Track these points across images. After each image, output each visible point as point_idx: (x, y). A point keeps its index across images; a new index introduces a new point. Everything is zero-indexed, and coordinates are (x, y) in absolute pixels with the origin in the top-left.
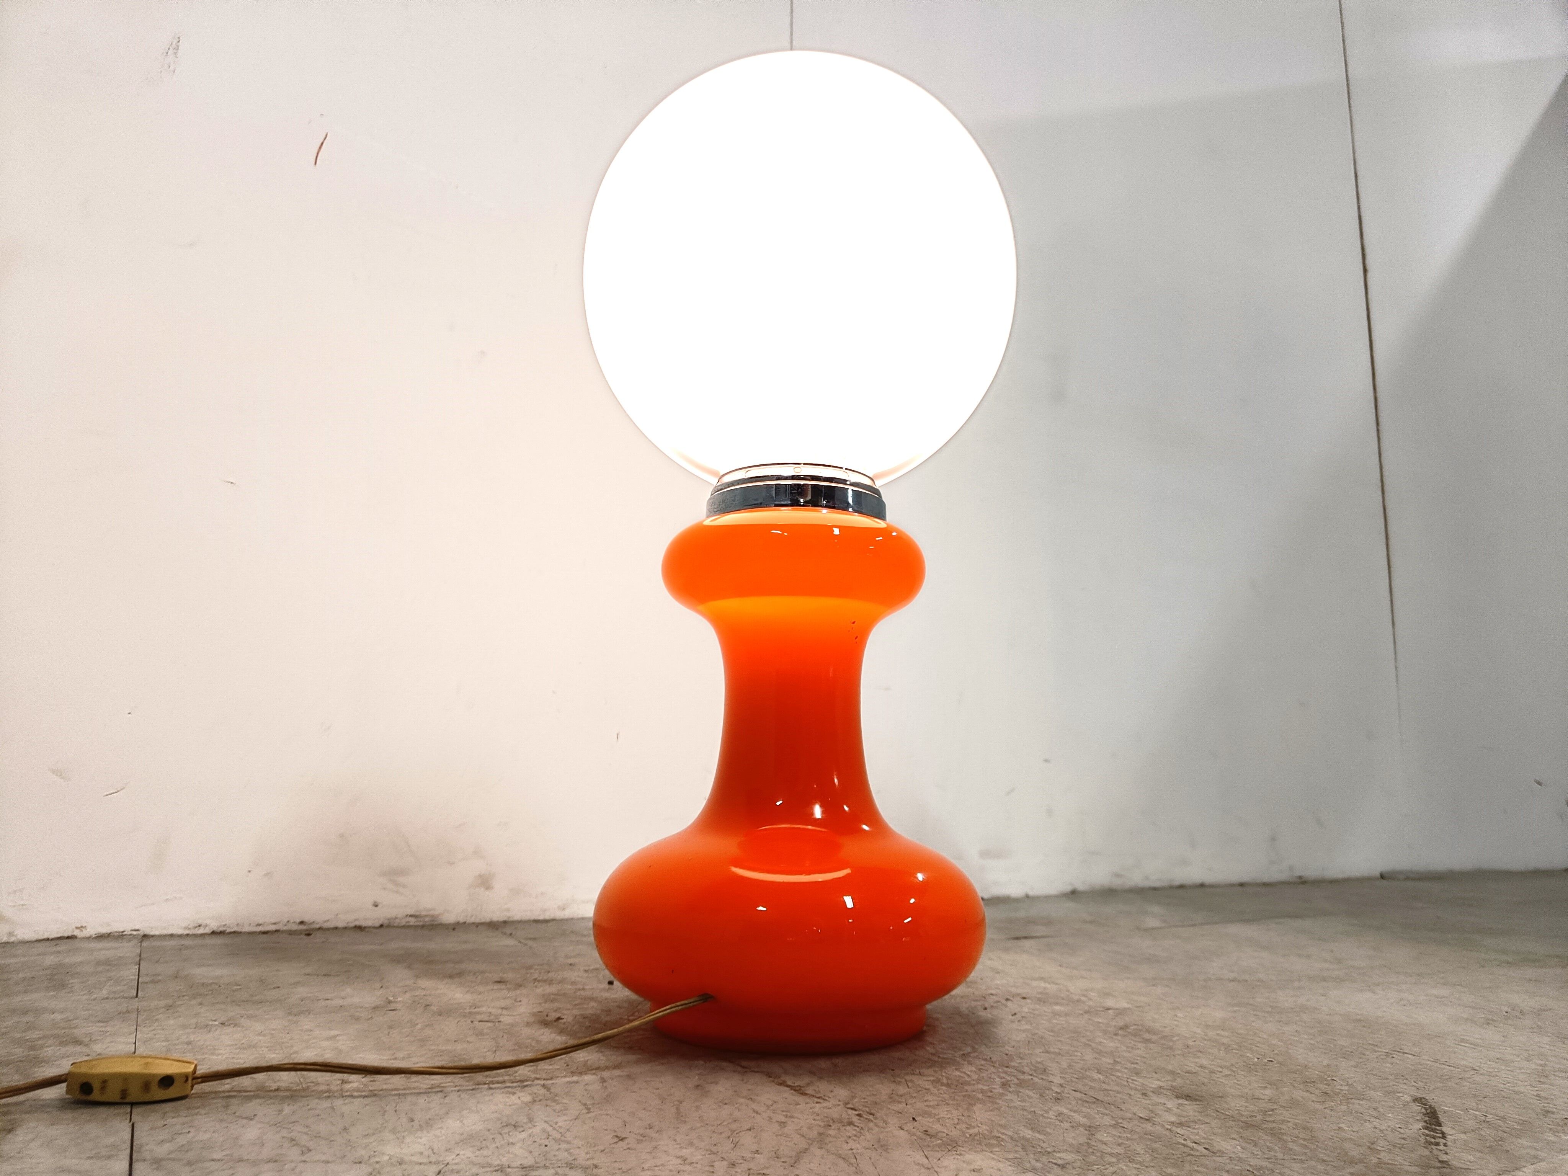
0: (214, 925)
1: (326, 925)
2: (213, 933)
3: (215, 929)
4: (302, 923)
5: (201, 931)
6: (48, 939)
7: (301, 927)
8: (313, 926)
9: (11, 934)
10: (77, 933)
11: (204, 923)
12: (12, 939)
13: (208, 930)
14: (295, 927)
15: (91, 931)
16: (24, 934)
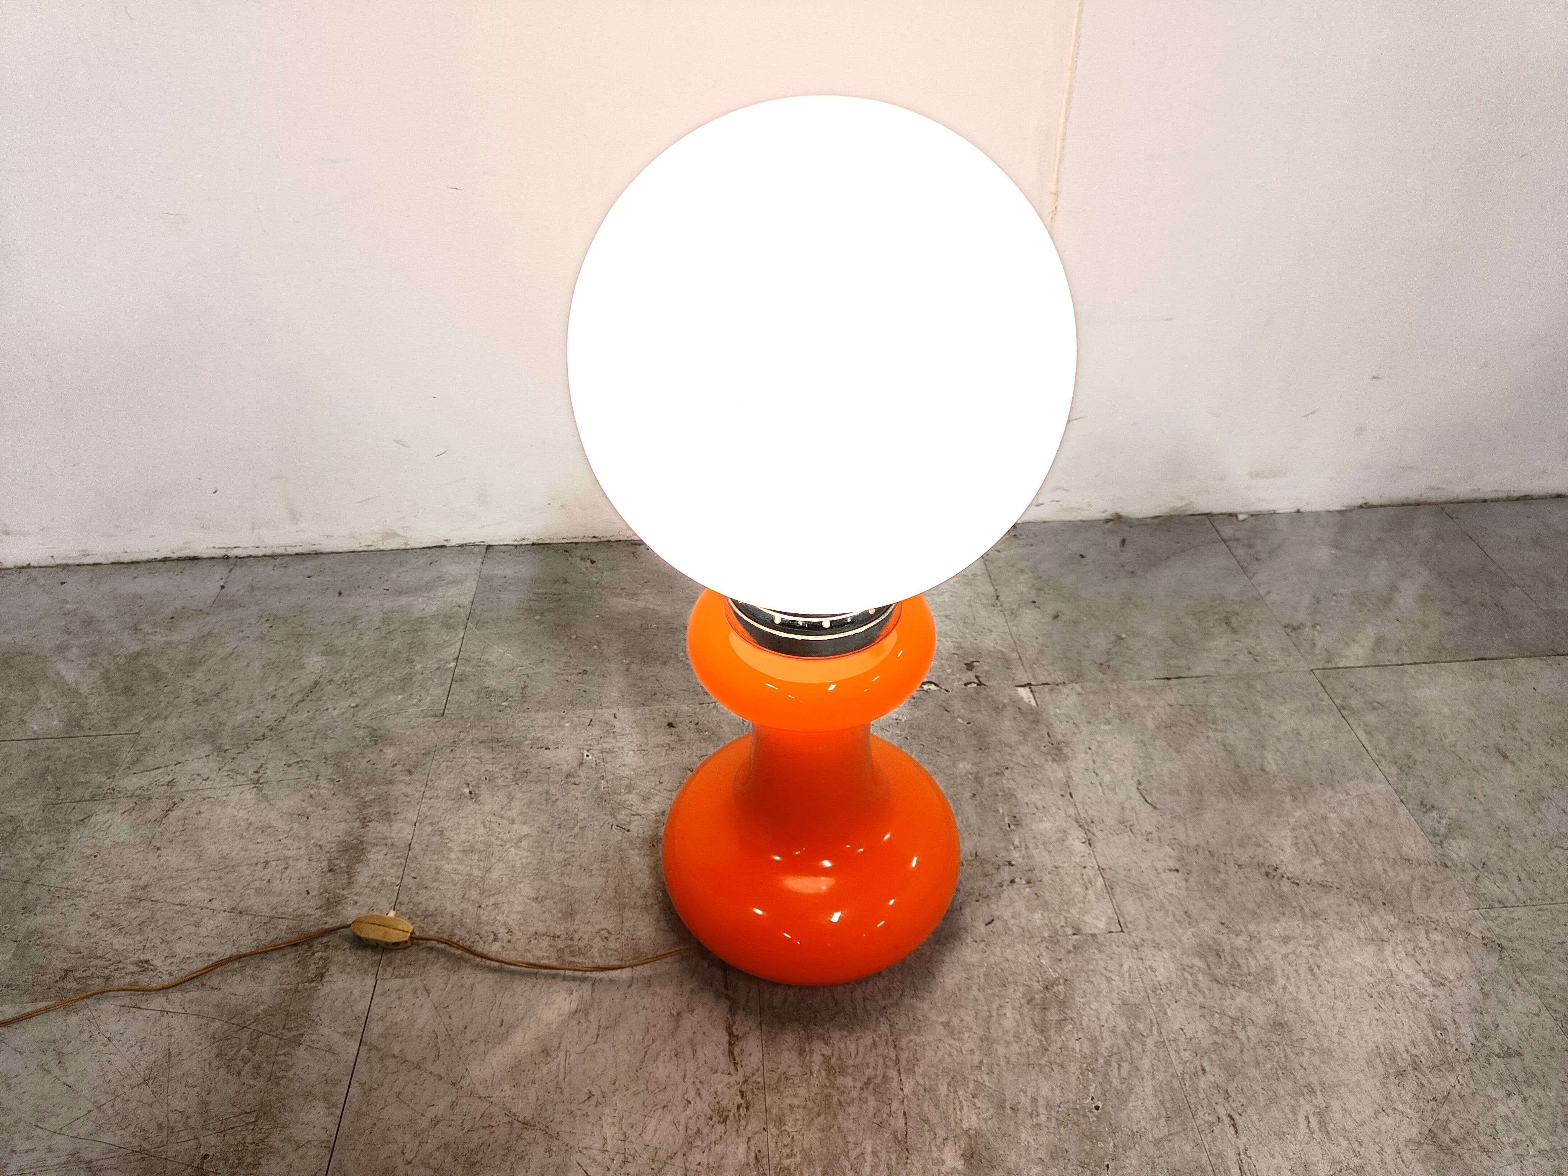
0: (533, 539)
1: (612, 539)
2: (533, 544)
3: (535, 541)
4: (594, 537)
5: (525, 542)
6: (429, 548)
7: (594, 540)
8: (603, 539)
9: (406, 544)
10: (446, 543)
11: (526, 537)
12: (408, 547)
13: (530, 542)
14: (590, 540)
15: (455, 541)
16: (413, 544)
